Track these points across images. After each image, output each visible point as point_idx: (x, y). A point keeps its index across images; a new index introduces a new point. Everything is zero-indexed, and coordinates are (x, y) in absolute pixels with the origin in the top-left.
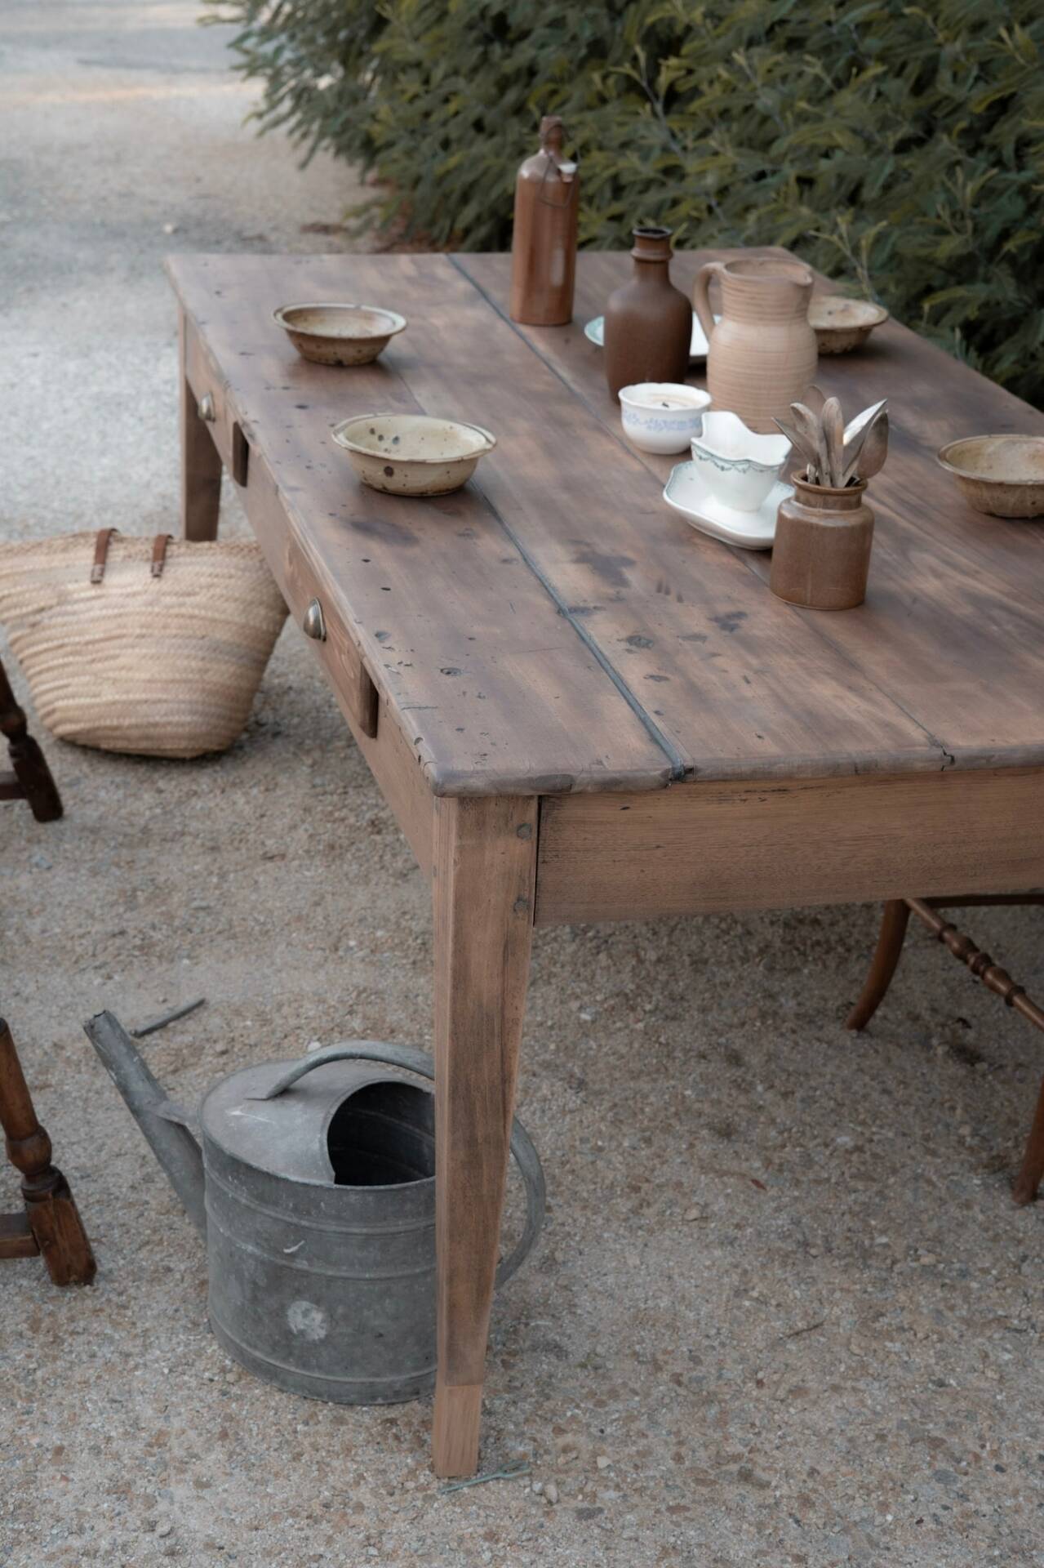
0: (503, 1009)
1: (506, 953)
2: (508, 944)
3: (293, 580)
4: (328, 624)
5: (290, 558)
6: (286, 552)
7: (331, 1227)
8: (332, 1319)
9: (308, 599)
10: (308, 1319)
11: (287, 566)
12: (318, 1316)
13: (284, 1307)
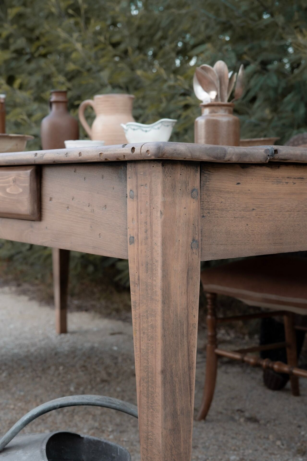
0: (188, 316)
1: (189, 278)
2: (189, 271)
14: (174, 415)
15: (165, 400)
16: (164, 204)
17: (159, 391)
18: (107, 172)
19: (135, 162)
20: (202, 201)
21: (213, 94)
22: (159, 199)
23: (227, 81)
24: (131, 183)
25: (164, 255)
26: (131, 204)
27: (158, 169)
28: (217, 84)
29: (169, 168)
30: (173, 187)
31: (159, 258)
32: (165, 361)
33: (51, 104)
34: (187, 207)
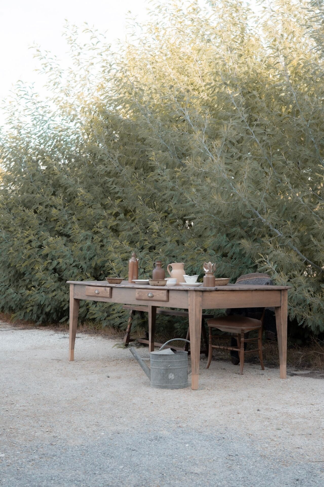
0: (200, 319)
1: (200, 312)
2: (200, 311)
3: (140, 296)
4: (154, 294)
5: (138, 294)
6: (136, 294)
7: (175, 361)
8: (175, 375)
9: (147, 295)
10: (171, 376)
11: (137, 295)
12: (173, 375)
13: (168, 376)
14: (197, 338)
17: (194, 333)
18: (184, 292)
19: (190, 291)
20: (202, 298)
21: (208, 270)
22: (194, 297)
23: (212, 267)
24: (189, 294)
25: (195, 307)
26: (189, 299)
27: (194, 292)
28: (209, 268)
29: (196, 292)
30: (197, 295)
31: (194, 308)
32: (195, 327)
34: (199, 299)
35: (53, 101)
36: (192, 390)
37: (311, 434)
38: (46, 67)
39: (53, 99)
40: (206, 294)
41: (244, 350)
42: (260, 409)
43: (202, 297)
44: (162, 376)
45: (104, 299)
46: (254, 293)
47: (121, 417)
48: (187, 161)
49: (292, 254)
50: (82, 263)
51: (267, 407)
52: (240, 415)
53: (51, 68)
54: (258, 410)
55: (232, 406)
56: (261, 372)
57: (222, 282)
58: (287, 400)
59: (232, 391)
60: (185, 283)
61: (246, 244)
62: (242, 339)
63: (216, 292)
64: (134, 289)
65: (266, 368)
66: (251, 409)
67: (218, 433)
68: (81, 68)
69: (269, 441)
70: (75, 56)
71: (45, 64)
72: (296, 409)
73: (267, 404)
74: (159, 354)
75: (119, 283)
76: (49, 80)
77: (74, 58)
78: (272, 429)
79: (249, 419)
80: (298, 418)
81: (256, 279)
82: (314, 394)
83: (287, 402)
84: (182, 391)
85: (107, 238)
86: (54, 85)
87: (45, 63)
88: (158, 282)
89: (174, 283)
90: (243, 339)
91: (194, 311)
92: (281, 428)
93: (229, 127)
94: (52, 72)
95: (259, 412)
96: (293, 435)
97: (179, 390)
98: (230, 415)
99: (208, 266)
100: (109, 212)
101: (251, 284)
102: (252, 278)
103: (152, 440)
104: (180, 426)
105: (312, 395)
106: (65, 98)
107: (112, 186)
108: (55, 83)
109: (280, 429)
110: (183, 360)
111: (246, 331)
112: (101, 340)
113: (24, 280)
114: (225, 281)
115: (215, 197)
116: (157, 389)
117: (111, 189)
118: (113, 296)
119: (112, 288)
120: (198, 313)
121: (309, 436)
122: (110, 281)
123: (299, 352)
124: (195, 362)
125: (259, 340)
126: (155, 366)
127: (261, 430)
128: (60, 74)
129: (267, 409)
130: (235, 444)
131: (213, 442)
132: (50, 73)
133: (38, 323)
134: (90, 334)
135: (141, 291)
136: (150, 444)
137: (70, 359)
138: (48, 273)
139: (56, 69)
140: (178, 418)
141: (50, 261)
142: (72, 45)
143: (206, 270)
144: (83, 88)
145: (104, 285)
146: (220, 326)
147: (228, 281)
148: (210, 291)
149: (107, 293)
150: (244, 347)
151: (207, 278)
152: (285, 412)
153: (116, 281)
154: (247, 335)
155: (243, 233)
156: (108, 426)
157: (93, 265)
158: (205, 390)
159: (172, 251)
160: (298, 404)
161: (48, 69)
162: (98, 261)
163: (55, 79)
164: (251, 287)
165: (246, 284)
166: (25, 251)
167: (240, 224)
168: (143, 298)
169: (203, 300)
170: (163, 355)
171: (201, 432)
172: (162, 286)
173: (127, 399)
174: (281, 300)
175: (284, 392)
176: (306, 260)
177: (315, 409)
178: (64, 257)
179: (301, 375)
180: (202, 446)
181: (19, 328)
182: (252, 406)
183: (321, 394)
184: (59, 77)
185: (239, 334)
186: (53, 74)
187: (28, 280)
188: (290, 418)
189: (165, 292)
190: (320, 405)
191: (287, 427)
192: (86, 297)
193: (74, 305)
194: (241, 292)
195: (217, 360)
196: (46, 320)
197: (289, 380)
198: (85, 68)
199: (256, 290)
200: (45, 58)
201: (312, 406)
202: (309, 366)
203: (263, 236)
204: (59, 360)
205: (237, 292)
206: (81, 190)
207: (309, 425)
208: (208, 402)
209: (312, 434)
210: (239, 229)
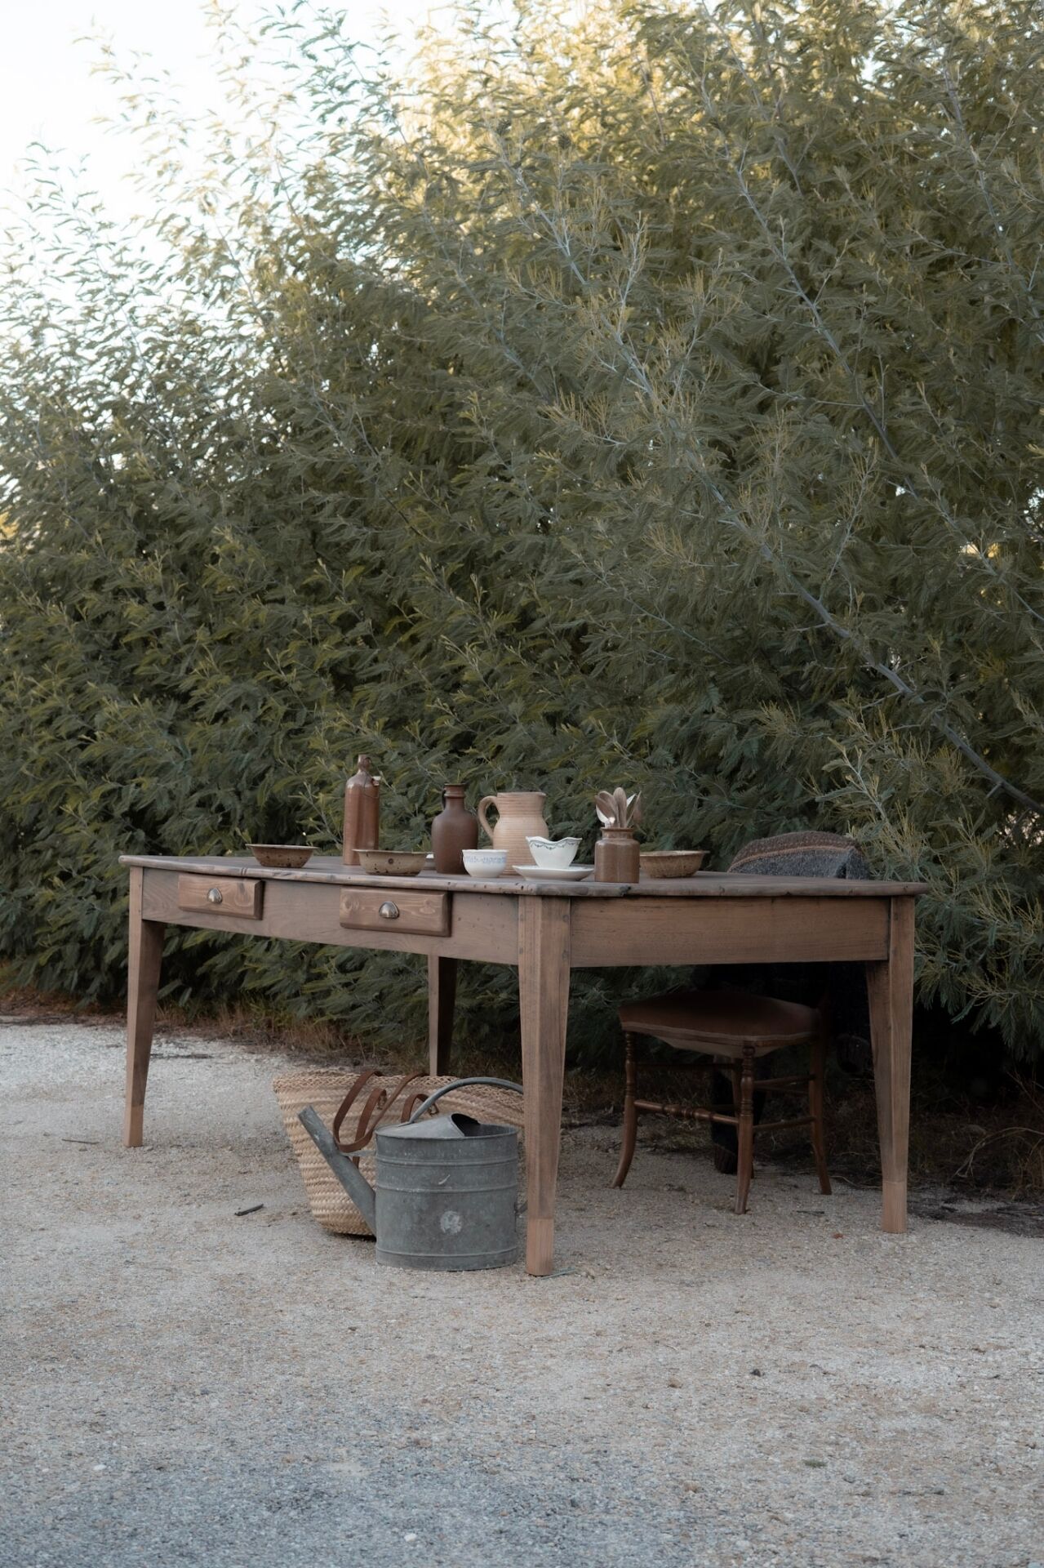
1: (561, 978)
2: (561, 973)
3: (353, 913)
4: (400, 907)
5: (348, 905)
6: (341, 905)
7: (464, 1162)
8: (464, 1219)
9: (376, 909)
10: (451, 1222)
11: (344, 910)
12: (457, 1218)
13: (438, 1218)
14: (548, 1077)
15: (541, 1064)
16: (543, 925)
19: (524, 896)
20: (571, 924)
21: (612, 820)
22: (539, 922)
23: (626, 809)
24: (521, 910)
25: (542, 961)
26: (521, 925)
27: (539, 901)
28: (616, 810)
30: (550, 914)
31: (539, 964)
32: (542, 1036)
33: (444, 799)
34: (560, 928)
35: (157, 228)
36: (527, 1278)
37: (940, 1493)
38: (134, 107)
39: (154, 221)
40: (585, 910)
41: (751, 1121)
42: (765, 1366)
43: (571, 919)
44: (416, 1219)
45: (239, 921)
46: (782, 908)
47: (205, 1393)
48: (557, 408)
49: (945, 761)
50: (224, 795)
51: (797, 1357)
52: (677, 1392)
53: (152, 115)
54: (756, 1373)
55: (661, 1348)
56: (816, 1202)
57: (674, 865)
58: (885, 1326)
59: (682, 1282)
60: (532, 868)
61: (778, 720)
62: (747, 1081)
63: (627, 902)
64: (336, 889)
65: (837, 1188)
66: (727, 1367)
67: (562, 1476)
68: (250, 113)
69: (761, 1519)
70: (229, 69)
71: (131, 99)
72: (911, 1369)
73: (798, 1346)
74: (406, 1136)
75: (299, 866)
76: (146, 157)
77: (227, 75)
78: (788, 1465)
79: (707, 1412)
80: (904, 1413)
81: (805, 853)
82: (997, 1300)
83: (881, 1339)
84: (487, 1278)
85: (310, 705)
86: (160, 173)
87: (130, 94)
88: (391, 862)
89: (497, 866)
90: (749, 1079)
91: (538, 973)
92: (826, 1459)
93: (713, 282)
94: (153, 129)
95: (756, 1382)
96: (866, 1494)
97: (479, 1273)
98: (637, 1394)
99: (612, 804)
100: (322, 610)
101: (786, 873)
102: (791, 850)
103: (276, 1506)
104: (417, 1443)
105: (987, 1309)
106: (198, 219)
107: (331, 520)
108: (165, 167)
109: (820, 1465)
110: (497, 1159)
111: (762, 1052)
112: (278, 1068)
113: (37, 852)
114: (683, 862)
115: (660, 545)
116: (396, 1270)
117: (329, 530)
118: (268, 913)
119: (262, 883)
120: (552, 981)
121: (934, 1499)
122: (264, 856)
123: (976, 1128)
124: (541, 1170)
125: (811, 1083)
126: (390, 1181)
127: (742, 1467)
128: (181, 135)
129: (791, 1369)
130: (612, 1537)
131: (524, 1522)
132: (147, 132)
133: (84, 1002)
134: (250, 1043)
135: (356, 895)
136: (265, 1523)
137: (126, 1140)
138: (107, 827)
139: (169, 117)
140: (425, 1401)
141: (114, 785)
142: (223, 29)
143: (607, 821)
144: (256, 184)
145: (239, 873)
146: (664, 1028)
147: (697, 863)
148: (604, 899)
149: (247, 900)
150: (754, 1112)
151: (611, 849)
152: (862, 1381)
153: (285, 858)
154: (764, 1066)
155: (774, 685)
156: (137, 1431)
157: (262, 800)
158: (577, 1278)
159: (531, 752)
160: (922, 1347)
161: (139, 117)
162: (276, 786)
163: (164, 152)
164: (769, 885)
165: (766, 873)
166: (34, 750)
167: (766, 655)
168: (365, 923)
169: (573, 931)
170: (419, 1140)
171: (494, 1473)
172: (405, 874)
173: (263, 1311)
174: (889, 936)
175: (880, 1291)
176: (1002, 786)
177: (984, 1373)
178: (162, 771)
179: (966, 1219)
180: (470, 1541)
181: (19, 1018)
182: (738, 1352)
183: (1027, 1301)
184: (180, 146)
185: (739, 1061)
186: (156, 134)
187: (50, 852)
188: (873, 1414)
189: (438, 899)
190: (1007, 1354)
191: (853, 1456)
192: (182, 914)
193: (144, 941)
194: (730, 903)
195: (669, 1150)
196: (112, 989)
197: (913, 1238)
198: (266, 109)
199: (788, 897)
200: (130, 77)
201: (976, 1356)
202: (1003, 1183)
203: (839, 693)
204: (88, 1144)
205: (713, 903)
206: (227, 536)
207: (946, 1447)
208: (571, 1329)
209: (947, 1490)
210: (757, 671)
